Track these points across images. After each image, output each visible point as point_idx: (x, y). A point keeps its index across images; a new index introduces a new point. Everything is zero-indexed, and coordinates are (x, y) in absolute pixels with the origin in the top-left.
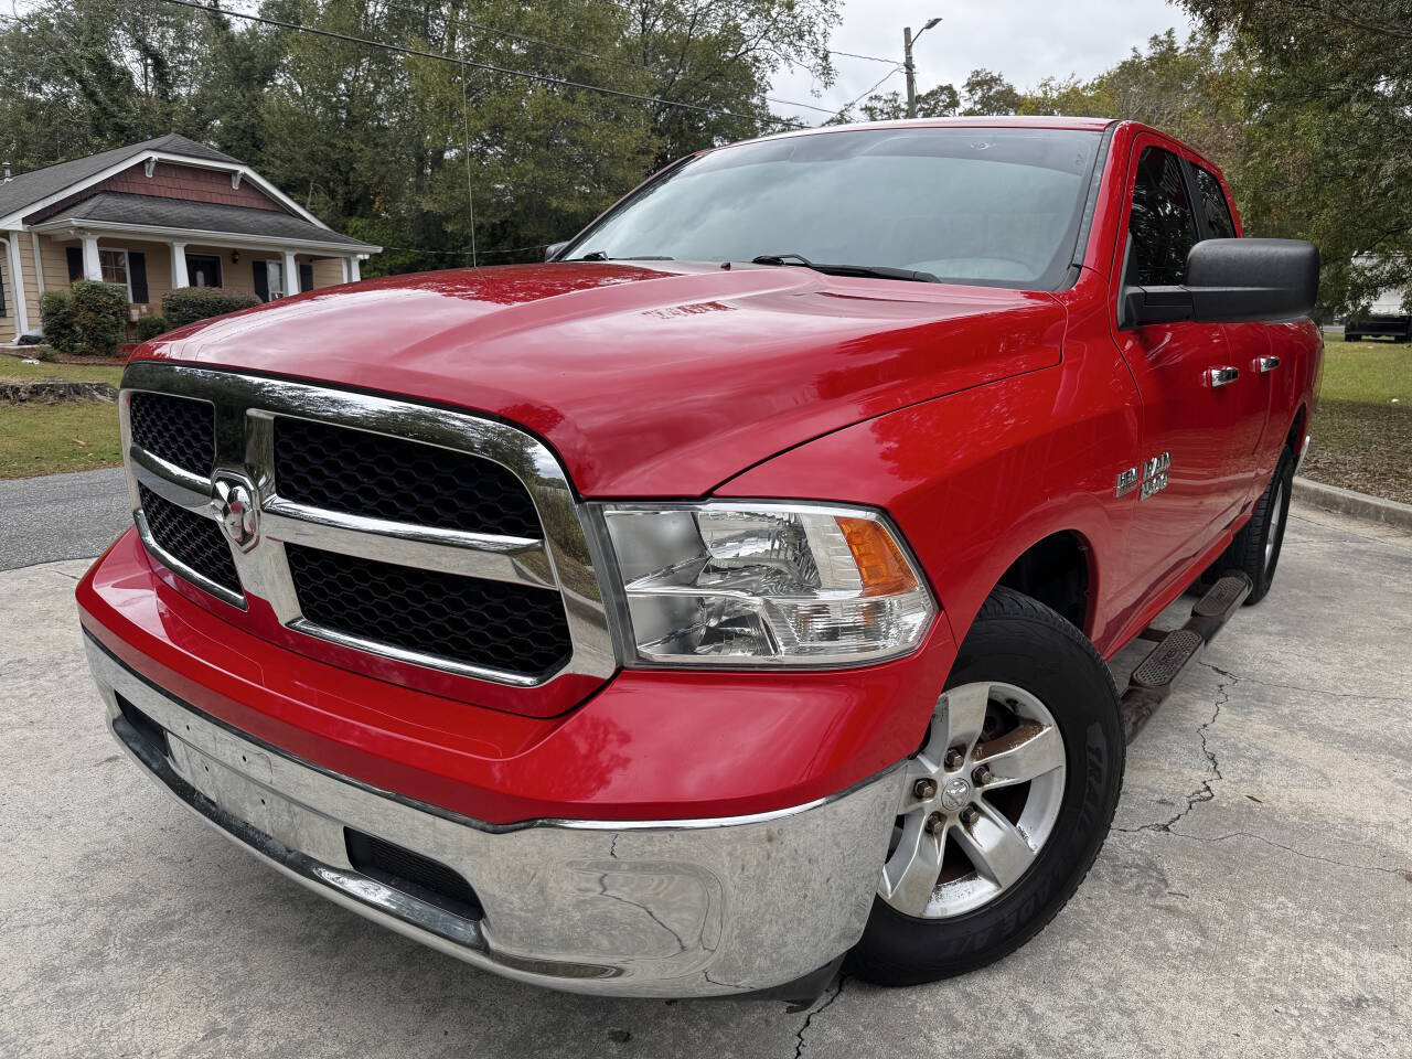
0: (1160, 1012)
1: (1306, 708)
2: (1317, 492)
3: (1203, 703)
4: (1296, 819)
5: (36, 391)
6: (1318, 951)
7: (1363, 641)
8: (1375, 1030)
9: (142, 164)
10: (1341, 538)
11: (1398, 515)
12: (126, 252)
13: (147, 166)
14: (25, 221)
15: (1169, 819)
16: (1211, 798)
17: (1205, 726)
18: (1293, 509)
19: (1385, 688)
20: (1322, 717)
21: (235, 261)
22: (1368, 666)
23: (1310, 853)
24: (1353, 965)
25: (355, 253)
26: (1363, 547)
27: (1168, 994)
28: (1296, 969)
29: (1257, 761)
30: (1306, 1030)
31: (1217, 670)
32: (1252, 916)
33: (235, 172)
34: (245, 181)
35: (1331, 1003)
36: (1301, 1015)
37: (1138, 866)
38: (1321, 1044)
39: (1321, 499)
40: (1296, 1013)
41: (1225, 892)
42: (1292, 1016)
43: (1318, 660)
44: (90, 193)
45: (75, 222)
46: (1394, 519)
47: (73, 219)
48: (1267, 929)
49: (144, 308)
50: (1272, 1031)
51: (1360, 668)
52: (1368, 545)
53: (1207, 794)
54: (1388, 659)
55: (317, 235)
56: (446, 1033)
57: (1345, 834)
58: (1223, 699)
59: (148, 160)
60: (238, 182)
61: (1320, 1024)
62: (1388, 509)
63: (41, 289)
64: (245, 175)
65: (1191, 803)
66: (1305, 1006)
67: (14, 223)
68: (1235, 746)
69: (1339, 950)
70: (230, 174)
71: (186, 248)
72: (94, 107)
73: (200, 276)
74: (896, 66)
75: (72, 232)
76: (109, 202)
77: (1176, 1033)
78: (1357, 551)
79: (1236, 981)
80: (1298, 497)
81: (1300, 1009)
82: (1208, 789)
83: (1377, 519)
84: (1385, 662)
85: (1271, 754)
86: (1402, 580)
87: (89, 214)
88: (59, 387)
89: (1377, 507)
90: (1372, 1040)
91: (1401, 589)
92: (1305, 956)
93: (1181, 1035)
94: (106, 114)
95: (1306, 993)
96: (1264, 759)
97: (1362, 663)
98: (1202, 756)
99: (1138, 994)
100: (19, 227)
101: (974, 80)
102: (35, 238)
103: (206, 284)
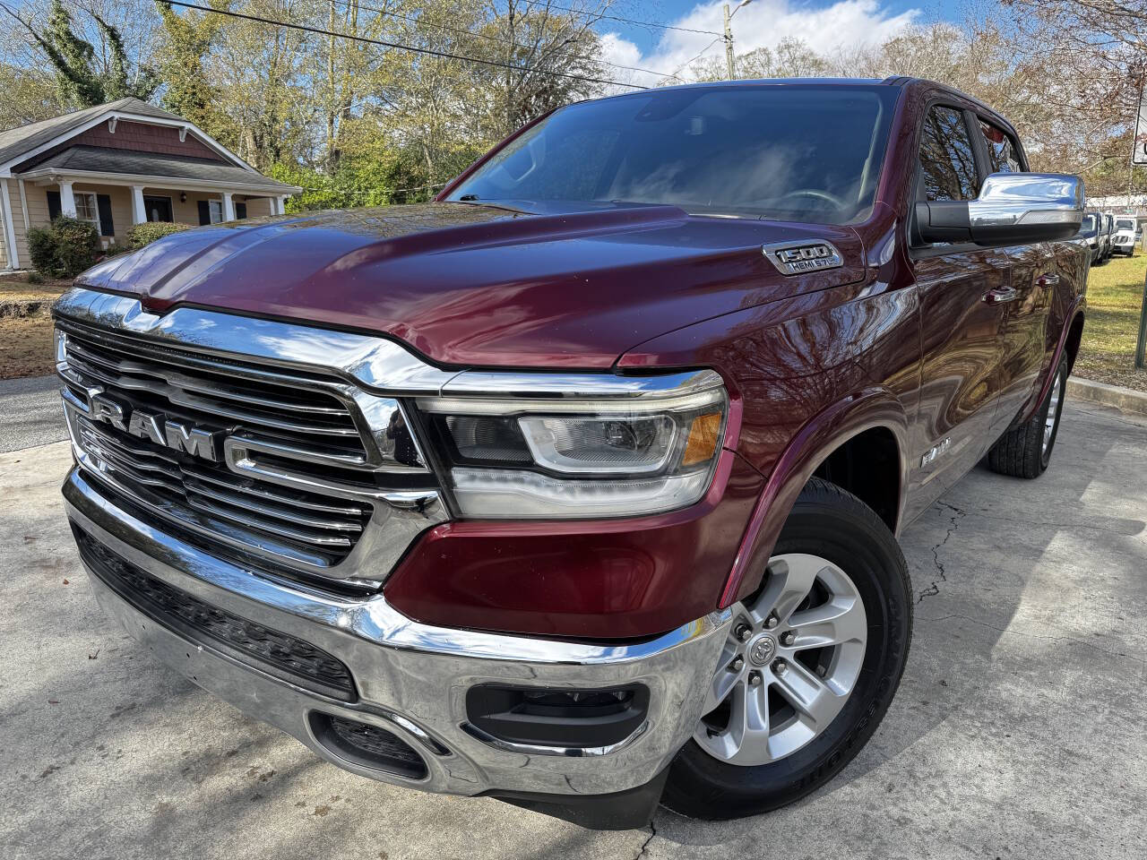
1: (1014, 533)
3: (938, 530)
9: (107, 122)
12: (95, 194)
13: (110, 123)
14: (13, 170)
17: (938, 546)
20: (1025, 539)
21: (183, 201)
22: (1063, 503)
25: (281, 193)
26: (1074, 418)
29: (972, 569)
30: (984, 735)
31: (951, 507)
32: (957, 667)
33: (182, 128)
34: (190, 135)
41: (939, 653)
43: (1027, 500)
44: (64, 147)
45: (53, 171)
47: (51, 170)
48: (965, 675)
49: (112, 240)
51: (1058, 505)
52: (1079, 417)
53: (934, 591)
58: (953, 527)
59: (111, 119)
60: (184, 137)
63: (27, 225)
64: (190, 130)
65: (922, 598)
67: (5, 172)
68: (958, 559)
69: (1013, 687)
70: (177, 130)
71: (144, 191)
73: (155, 213)
75: (52, 179)
76: (81, 154)
77: (895, 737)
82: (935, 587)
85: (984, 564)
86: (1101, 442)
87: (64, 164)
90: (1028, 740)
94: (72, 80)
96: (977, 567)
98: (934, 566)
100: (9, 175)
101: (782, 44)
102: (21, 184)
103: (160, 220)
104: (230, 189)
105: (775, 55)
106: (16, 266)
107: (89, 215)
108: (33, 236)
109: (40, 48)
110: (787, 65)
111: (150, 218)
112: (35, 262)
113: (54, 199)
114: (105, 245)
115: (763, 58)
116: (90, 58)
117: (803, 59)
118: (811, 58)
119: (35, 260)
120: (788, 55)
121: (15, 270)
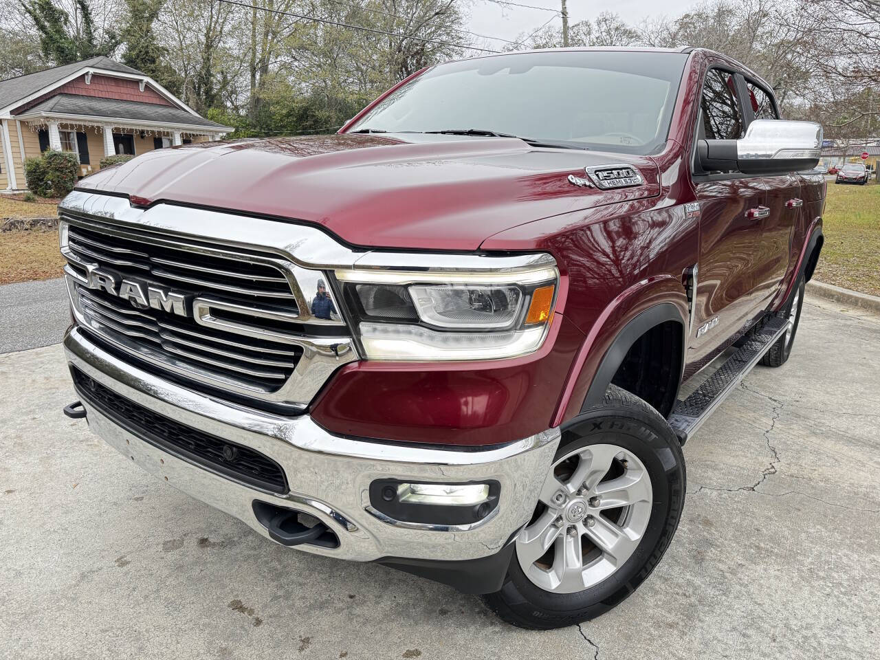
0: (761, 586)
1: (823, 421)
2: (820, 288)
3: (765, 418)
4: (822, 484)
5: (34, 223)
6: (839, 554)
7: (853, 381)
8: (872, 593)
9: (83, 75)
10: (835, 317)
11: (869, 303)
12: (75, 132)
13: (86, 77)
14: (12, 112)
15: (754, 484)
16: (774, 473)
17: (768, 431)
18: (806, 299)
19: (866, 409)
21: (142, 137)
22: (856, 396)
23: (831, 502)
24: (858, 561)
25: (217, 132)
26: (849, 323)
27: (763, 576)
28: (827, 562)
29: (798, 452)
30: (836, 593)
31: (771, 399)
32: (803, 536)
33: (141, 81)
34: (148, 87)
35: (848, 580)
36: (833, 586)
37: (739, 510)
38: (845, 600)
39: (822, 292)
40: (831, 585)
41: (788, 523)
42: (828, 586)
43: (828, 393)
44: (52, 95)
45: (44, 114)
46: (866, 305)
47: (41, 112)
48: (812, 542)
49: (89, 167)
50: (818, 594)
51: (851, 397)
52: (852, 322)
53: (773, 470)
54: (867, 391)
55: (194, 122)
56: (395, 597)
57: (849, 492)
58: (776, 416)
59: (87, 73)
60: (144, 88)
61: (843, 590)
62: (863, 299)
63: (23, 156)
64: (147, 83)
65: (764, 475)
66: (835, 581)
67: (5, 114)
68: (785, 443)
69: (851, 553)
70: (138, 82)
71: (113, 130)
72: (44, 36)
73: (121, 147)
74: (556, 13)
75: (42, 120)
76: (64, 101)
78: (845, 325)
79: (798, 569)
80: (809, 291)
81: (833, 583)
82: (773, 467)
83: (857, 305)
84: (866, 394)
85: (806, 447)
86: (872, 343)
87: (52, 109)
88: (48, 221)
89: (856, 297)
91: (872, 349)
92: (833, 556)
93: (772, 596)
94: (52, 40)
95: (835, 575)
96: (802, 450)
97: (853, 395)
98: (768, 449)
99: (748, 576)
100: (9, 117)
101: (601, 18)
102: (18, 124)
103: (125, 153)
104: (179, 129)
105: (595, 27)
106: (15, 187)
107: (70, 149)
108: (29, 165)
109: (27, 15)
110: (604, 34)
111: (117, 151)
112: (30, 185)
113: (44, 136)
114: (84, 172)
115: (585, 29)
116: (66, 24)
117: (617, 29)
118: (622, 28)
119: (30, 183)
120: (605, 26)
121: (14, 190)
